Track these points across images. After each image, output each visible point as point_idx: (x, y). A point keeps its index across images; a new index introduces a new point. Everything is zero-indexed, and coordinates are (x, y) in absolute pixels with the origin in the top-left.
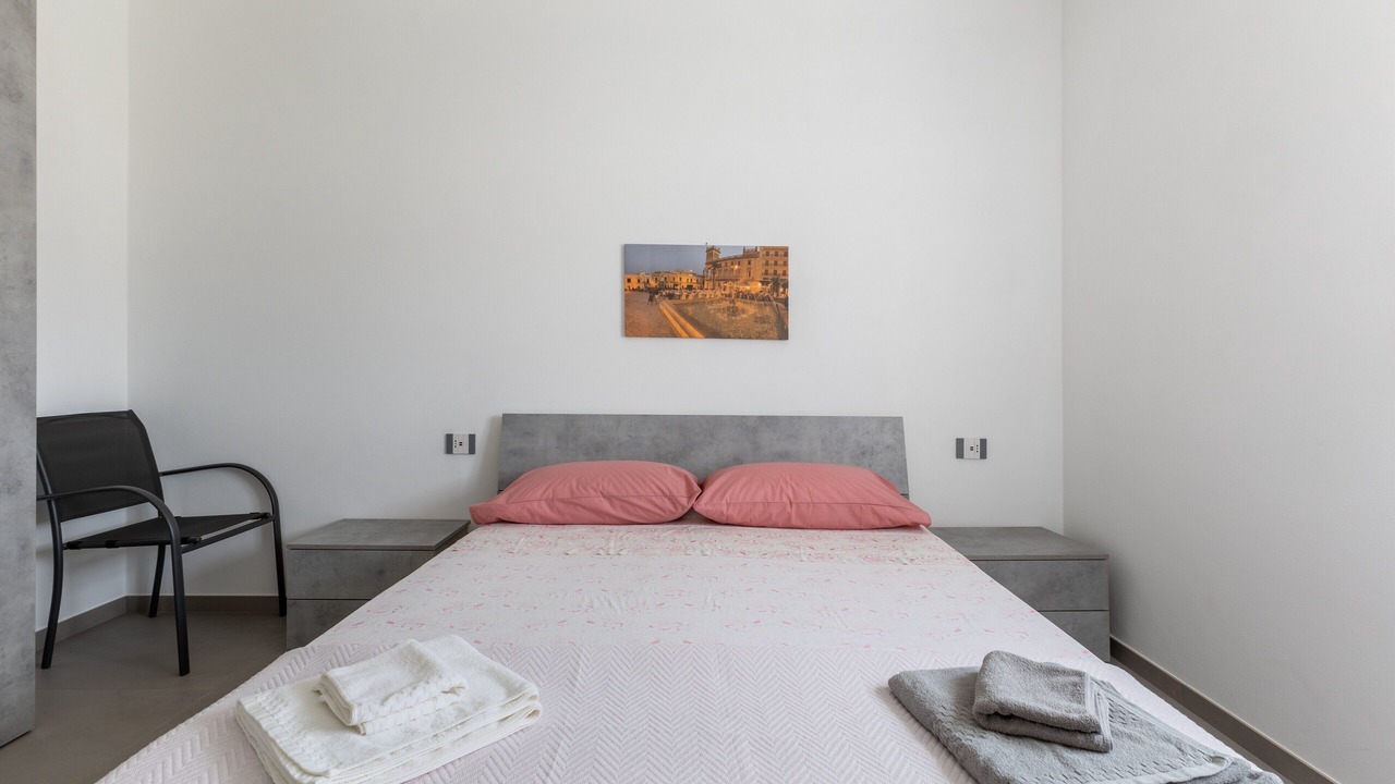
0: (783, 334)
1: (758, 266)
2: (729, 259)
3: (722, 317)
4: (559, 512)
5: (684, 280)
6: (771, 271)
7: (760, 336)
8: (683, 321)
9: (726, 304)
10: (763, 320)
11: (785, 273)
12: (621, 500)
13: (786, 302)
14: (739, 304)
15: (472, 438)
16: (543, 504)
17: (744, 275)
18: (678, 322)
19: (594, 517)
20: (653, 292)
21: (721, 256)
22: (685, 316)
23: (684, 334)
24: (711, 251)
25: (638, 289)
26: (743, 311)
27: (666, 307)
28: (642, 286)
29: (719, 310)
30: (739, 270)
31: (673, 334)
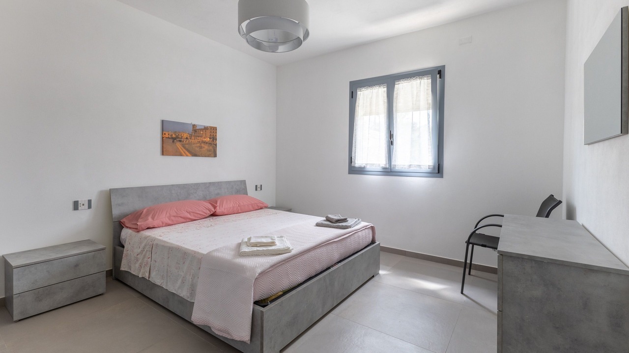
0: (215, 156)
1: (208, 132)
2: (200, 129)
3: (197, 149)
4: (172, 221)
5: (185, 135)
6: (212, 135)
7: (209, 156)
8: (184, 150)
9: (198, 145)
10: (210, 151)
11: (216, 136)
12: (193, 213)
13: (216, 145)
14: (202, 145)
15: (90, 202)
16: (167, 218)
17: (204, 135)
18: (182, 150)
19: (184, 220)
20: (174, 139)
21: (197, 128)
22: (185, 148)
23: (185, 155)
24: (194, 126)
25: (168, 138)
26: (204, 147)
27: (179, 145)
28: (170, 137)
29: (196, 147)
30: (202, 133)
31: (181, 155)
